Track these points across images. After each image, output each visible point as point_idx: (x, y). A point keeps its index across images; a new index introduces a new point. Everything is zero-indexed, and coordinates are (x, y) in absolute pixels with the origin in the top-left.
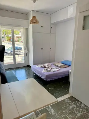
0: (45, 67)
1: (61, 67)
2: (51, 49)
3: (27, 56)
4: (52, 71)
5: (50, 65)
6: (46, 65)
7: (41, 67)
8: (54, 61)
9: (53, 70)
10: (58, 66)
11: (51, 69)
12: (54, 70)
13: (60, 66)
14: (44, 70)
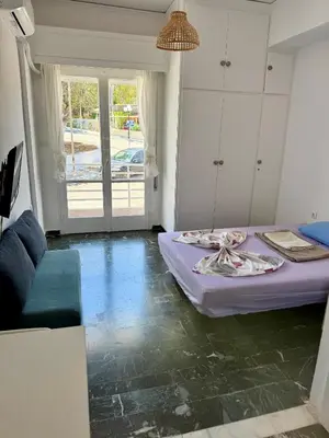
0: (215, 248)
1: (294, 256)
2: (260, 162)
3: (155, 187)
4: (241, 271)
5: (241, 239)
6: (222, 236)
7: (198, 245)
8: (270, 221)
9: (248, 268)
10: (277, 249)
11: (238, 260)
12: (252, 268)
13: (290, 250)
14: (203, 265)
